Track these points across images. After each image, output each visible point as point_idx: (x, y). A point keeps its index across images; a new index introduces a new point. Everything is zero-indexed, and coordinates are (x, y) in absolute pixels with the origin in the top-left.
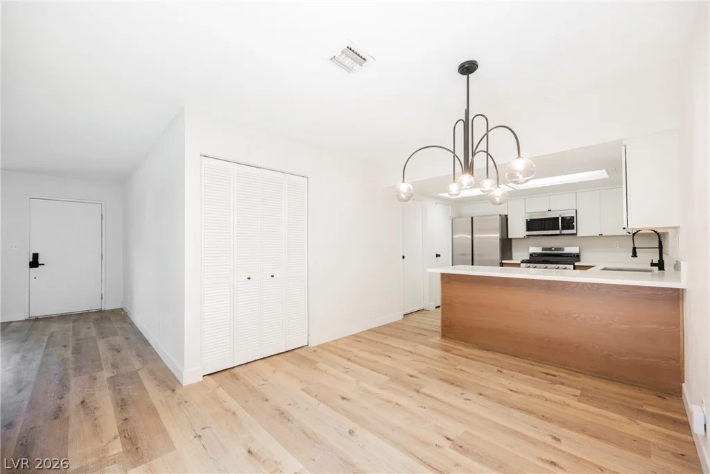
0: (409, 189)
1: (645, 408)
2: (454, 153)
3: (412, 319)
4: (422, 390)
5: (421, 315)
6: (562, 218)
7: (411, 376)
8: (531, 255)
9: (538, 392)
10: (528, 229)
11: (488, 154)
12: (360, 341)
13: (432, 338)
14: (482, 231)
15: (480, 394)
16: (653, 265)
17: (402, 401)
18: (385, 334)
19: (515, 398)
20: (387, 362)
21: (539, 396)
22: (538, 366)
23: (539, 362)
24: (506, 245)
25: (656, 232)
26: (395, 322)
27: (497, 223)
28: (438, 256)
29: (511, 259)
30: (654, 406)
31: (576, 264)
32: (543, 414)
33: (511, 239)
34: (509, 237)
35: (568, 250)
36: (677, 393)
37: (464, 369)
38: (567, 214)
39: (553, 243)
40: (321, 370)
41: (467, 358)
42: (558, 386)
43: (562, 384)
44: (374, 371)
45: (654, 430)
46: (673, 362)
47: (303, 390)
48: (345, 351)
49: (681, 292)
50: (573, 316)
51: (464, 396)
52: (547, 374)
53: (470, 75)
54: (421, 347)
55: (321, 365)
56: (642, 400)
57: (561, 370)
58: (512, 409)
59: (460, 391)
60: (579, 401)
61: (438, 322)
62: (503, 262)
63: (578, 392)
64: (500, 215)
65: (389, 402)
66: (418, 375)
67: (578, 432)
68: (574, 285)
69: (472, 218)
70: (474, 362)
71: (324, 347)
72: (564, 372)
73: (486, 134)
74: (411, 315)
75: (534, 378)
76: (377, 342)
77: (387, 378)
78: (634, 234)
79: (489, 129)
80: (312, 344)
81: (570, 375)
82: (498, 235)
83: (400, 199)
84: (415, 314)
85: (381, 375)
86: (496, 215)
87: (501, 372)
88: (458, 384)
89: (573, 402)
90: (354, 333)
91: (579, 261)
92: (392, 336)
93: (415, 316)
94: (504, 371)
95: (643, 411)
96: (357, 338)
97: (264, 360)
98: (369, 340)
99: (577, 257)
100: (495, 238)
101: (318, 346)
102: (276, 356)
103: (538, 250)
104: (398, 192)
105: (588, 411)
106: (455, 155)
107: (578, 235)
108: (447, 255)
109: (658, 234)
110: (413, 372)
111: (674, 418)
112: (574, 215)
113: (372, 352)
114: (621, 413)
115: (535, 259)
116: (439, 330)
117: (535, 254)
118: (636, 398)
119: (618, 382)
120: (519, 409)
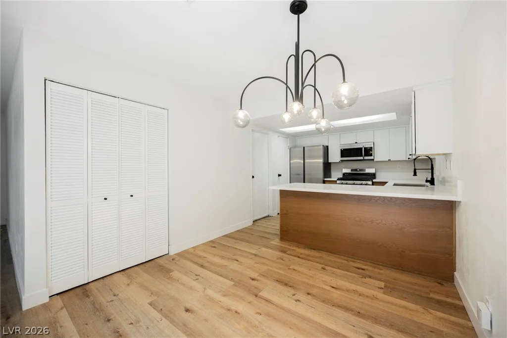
0: (246, 116)
1: (432, 295)
2: (286, 84)
3: (259, 224)
4: (260, 294)
5: (265, 220)
6: (365, 148)
7: (253, 279)
8: (344, 174)
9: (353, 287)
10: (342, 156)
11: (316, 89)
12: (214, 247)
13: (272, 240)
14: (311, 157)
15: (308, 294)
16: (427, 181)
17: (241, 307)
18: (237, 239)
19: (336, 294)
20: (234, 266)
21: (355, 292)
22: (351, 261)
23: (352, 258)
24: (327, 167)
25: (429, 158)
26: (246, 228)
27: (321, 153)
28: (280, 175)
29: (330, 177)
30: (438, 293)
31: (374, 180)
32: (359, 310)
33: (330, 163)
34: (329, 162)
35: (368, 171)
36: (451, 279)
37: (296, 268)
38: (368, 146)
39: (358, 166)
40: (174, 279)
41: (299, 257)
42: (367, 280)
43: (370, 277)
44: (221, 276)
45: (443, 318)
46: (448, 256)
47: (151, 304)
48: (200, 257)
49: (454, 203)
50: (377, 222)
51: (296, 297)
52: (359, 268)
53: (300, 15)
54: (263, 249)
55: (176, 274)
56: (428, 287)
57: (368, 263)
58: (334, 308)
59: (293, 292)
60: (384, 293)
61: (278, 227)
62: (325, 179)
63: (382, 285)
64: (323, 146)
65: (229, 310)
66: (258, 278)
67: (387, 327)
68: (378, 198)
69: (304, 147)
70: (304, 261)
71: (182, 255)
72: (371, 266)
73: (314, 65)
74: (258, 221)
75: (350, 273)
76: (229, 247)
77: (232, 283)
78: (415, 159)
79: (316, 60)
80: (172, 253)
81: (375, 268)
82: (321, 161)
83: (238, 126)
84: (263, 220)
85: (227, 280)
86: (320, 146)
87: (324, 269)
88: (291, 284)
89: (379, 294)
90: (212, 239)
91: (375, 178)
92: (242, 240)
93: (263, 221)
94: (327, 268)
95: (431, 299)
96: (213, 244)
97: (123, 273)
98: (224, 245)
99: (373, 176)
100: (320, 162)
101: (176, 254)
102: (136, 268)
103: (348, 171)
104: (236, 118)
105: (392, 303)
106: (287, 87)
107: (375, 160)
108: (286, 175)
109: (431, 159)
110: (255, 275)
111: (453, 304)
112: (373, 146)
113: (222, 257)
114: (416, 303)
115: (346, 178)
116: (278, 232)
117: (346, 173)
118: (424, 286)
119: (410, 272)
120: (339, 306)
